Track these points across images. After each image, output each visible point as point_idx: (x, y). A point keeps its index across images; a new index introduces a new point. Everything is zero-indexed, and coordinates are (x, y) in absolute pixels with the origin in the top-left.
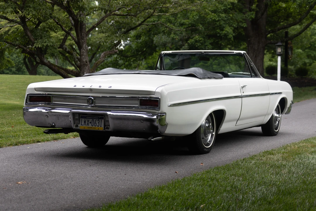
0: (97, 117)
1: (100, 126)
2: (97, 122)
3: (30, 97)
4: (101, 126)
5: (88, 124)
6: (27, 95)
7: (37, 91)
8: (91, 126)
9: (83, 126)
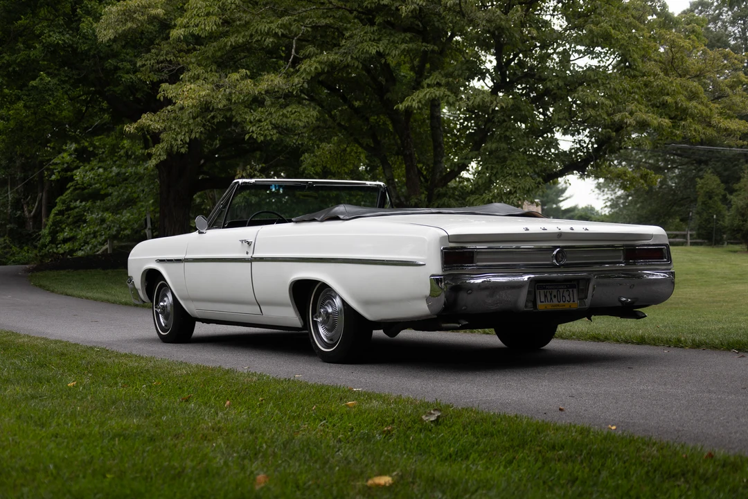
0: (564, 285)
1: (571, 302)
2: (566, 294)
3: (445, 252)
4: (574, 301)
5: (551, 299)
6: (442, 251)
7: (450, 242)
8: (557, 303)
9: (543, 305)
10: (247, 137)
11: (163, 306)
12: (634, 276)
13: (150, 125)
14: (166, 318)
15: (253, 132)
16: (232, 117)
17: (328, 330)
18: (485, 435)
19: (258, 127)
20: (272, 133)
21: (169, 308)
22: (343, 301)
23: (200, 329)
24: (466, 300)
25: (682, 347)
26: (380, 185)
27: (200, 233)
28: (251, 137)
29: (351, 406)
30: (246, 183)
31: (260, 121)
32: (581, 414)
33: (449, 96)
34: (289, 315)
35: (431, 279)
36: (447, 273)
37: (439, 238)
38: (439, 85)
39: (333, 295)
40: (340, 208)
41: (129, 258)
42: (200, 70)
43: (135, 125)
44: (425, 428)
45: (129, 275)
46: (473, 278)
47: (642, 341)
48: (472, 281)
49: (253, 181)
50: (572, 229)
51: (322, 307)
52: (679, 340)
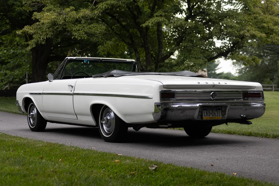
0: (215, 108)
1: (218, 116)
2: (216, 113)
4: (219, 116)
5: (209, 114)
6: (160, 92)
7: (164, 88)
8: (212, 117)
9: (206, 117)
10: (73, 37)
11: (32, 114)
12: (247, 105)
13: (28, 31)
14: (33, 120)
15: (75, 35)
16: (66, 28)
17: (108, 127)
18: (177, 176)
19: (78, 33)
20: (84, 36)
21: (35, 116)
22: (115, 114)
23: (49, 125)
24: (171, 115)
25: (268, 138)
26: (133, 61)
27: (50, 81)
28: (74, 38)
29: (117, 162)
30: (72, 59)
31: (79, 30)
32: (221, 167)
33: (166, 21)
34: (90, 120)
35: (155, 105)
36: (162, 102)
37: (159, 86)
38: (161, 16)
39: (110, 111)
40: (114, 72)
41: (17, 92)
42: (52, 7)
43: (21, 31)
44: (150, 173)
45: (17, 100)
46: (174, 105)
47: (250, 135)
48: (174, 106)
49: (75, 58)
50: (219, 83)
51: (105, 116)
52: (267, 135)
